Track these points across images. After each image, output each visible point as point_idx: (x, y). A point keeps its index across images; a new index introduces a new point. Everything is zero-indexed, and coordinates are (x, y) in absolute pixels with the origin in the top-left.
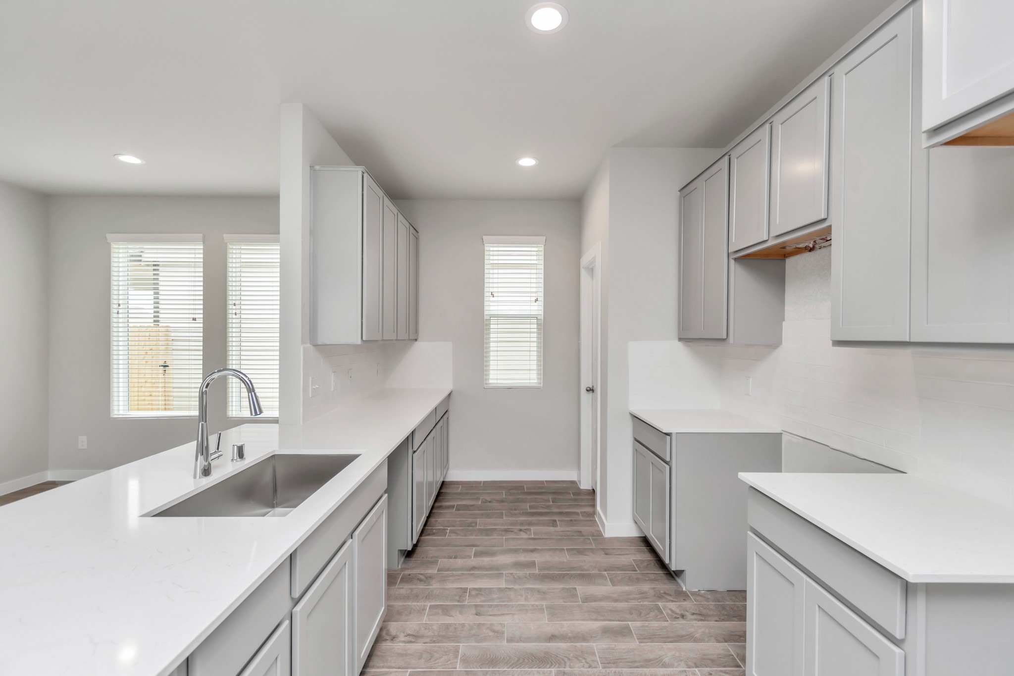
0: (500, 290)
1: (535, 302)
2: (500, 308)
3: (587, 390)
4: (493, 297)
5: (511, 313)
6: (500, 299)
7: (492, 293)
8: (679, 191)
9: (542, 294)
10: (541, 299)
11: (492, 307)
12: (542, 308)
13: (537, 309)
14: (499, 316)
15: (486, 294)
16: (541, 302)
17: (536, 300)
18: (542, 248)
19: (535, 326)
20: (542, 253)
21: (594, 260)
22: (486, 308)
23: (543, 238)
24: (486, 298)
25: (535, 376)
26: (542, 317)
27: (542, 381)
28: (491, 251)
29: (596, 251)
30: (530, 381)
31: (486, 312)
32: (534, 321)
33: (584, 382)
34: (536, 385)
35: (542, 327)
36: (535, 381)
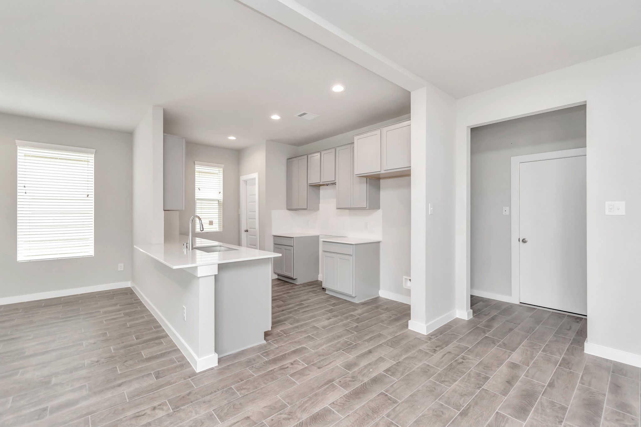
0: (202, 187)
2: (202, 196)
3: (245, 231)
4: (199, 190)
6: (203, 191)
7: (198, 188)
8: (286, 160)
9: (222, 190)
10: (222, 192)
11: (198, 195)
12: (222, 196)
13: (220, 197)
14: (202, 199)
15: (196, 189)
16: (222, 194)
17: (220, 193)
18: (221, 170)
19: (217, 204)
20: (222, 172)
21: (254, 179)
22: (196, 195)
23: (223, 165)
24: (196, 191)
25: (217, 227)
26: (222, 200)
27: (222, 229)
28: (198, 168)
29: (255, 175)
30: (216, 229)
31: (196, 197)
32: (217, 202)
33: (243, 228)
34: (218, 231)
35: (222, 204)
36: (218, 229)
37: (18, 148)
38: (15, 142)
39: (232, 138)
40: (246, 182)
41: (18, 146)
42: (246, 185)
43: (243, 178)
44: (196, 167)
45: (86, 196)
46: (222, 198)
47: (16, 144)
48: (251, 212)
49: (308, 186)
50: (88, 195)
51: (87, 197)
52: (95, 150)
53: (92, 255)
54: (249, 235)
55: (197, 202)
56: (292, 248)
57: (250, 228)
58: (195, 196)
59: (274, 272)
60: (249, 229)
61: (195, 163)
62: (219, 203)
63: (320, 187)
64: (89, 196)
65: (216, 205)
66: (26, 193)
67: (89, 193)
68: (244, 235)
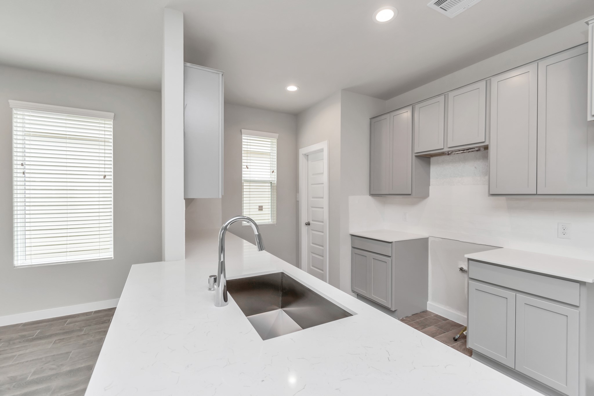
0: (251, 164)
1: (273, 173)
2: (251, 176)
3: (306, 224)
4: (248, 168)
5: (256, 179)
6: (251, 170)
7: (247, 166)
8: (370, 119)
9: (276, 168)
10: (275, 171)
11: (246, 175)
12: (276, 177)
13: (274, 178)
14: (251, 181)
15: (243, 167)
16: (275, 173)
17: (273, 172)
18: (275, 141)
19: (270, 187)
20: (276, 144)
21: (322, 150)
22: (243, 176)
23: (277, 135)
24: (243, 170)
25: (270, 218)
26: (276, 182)
27: (275, 220)
28: (246, 139)
29: (323, 145)
30: (268, 221)
31: (243, 178)
32: (270, 185)
33: (304, 219)
34: (271, 223)
35: (275, 188)
36: (270, 221)
37: (14, 111)
38: (9, 103)
39: (292, 88)
40: (307, 156)
41: (13, 109)
42: (308, 160)
43: (302, 151)
44: (243, 138)
45: (102, 177)
46: (276, 179)
47: (11, 106)
48: (313, 198)
49: (414, 157)
50: (105, 176)
51: (104, 178)
52: (112, 114)
53: (112, 258)
54: (312, 230)
55: (245, 184)
56: (390, 259)
57: (313, 221)
58: (241, 177)
59: (352, 290)
60: (311, 222)
61: (242, 132)
62: (271, 186)
63: (430, 158)
64: (107, 177)
65: (267, 188)
66: (24, 173)
67: (106, 174)
68: (304, 229)
